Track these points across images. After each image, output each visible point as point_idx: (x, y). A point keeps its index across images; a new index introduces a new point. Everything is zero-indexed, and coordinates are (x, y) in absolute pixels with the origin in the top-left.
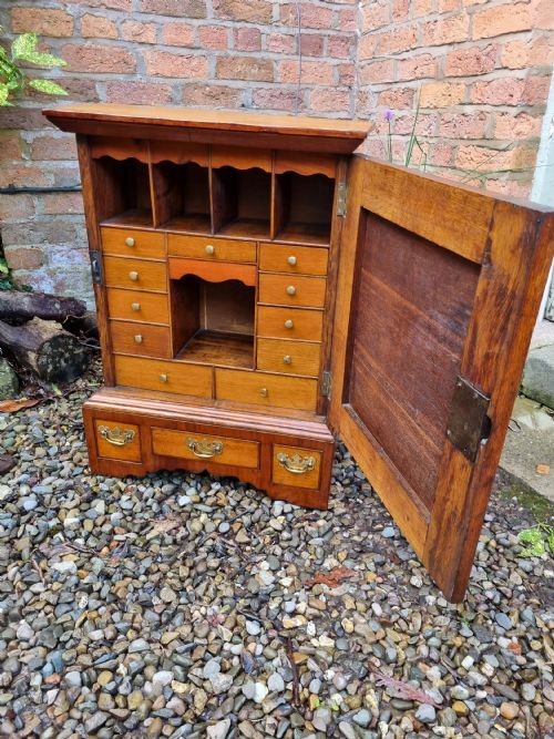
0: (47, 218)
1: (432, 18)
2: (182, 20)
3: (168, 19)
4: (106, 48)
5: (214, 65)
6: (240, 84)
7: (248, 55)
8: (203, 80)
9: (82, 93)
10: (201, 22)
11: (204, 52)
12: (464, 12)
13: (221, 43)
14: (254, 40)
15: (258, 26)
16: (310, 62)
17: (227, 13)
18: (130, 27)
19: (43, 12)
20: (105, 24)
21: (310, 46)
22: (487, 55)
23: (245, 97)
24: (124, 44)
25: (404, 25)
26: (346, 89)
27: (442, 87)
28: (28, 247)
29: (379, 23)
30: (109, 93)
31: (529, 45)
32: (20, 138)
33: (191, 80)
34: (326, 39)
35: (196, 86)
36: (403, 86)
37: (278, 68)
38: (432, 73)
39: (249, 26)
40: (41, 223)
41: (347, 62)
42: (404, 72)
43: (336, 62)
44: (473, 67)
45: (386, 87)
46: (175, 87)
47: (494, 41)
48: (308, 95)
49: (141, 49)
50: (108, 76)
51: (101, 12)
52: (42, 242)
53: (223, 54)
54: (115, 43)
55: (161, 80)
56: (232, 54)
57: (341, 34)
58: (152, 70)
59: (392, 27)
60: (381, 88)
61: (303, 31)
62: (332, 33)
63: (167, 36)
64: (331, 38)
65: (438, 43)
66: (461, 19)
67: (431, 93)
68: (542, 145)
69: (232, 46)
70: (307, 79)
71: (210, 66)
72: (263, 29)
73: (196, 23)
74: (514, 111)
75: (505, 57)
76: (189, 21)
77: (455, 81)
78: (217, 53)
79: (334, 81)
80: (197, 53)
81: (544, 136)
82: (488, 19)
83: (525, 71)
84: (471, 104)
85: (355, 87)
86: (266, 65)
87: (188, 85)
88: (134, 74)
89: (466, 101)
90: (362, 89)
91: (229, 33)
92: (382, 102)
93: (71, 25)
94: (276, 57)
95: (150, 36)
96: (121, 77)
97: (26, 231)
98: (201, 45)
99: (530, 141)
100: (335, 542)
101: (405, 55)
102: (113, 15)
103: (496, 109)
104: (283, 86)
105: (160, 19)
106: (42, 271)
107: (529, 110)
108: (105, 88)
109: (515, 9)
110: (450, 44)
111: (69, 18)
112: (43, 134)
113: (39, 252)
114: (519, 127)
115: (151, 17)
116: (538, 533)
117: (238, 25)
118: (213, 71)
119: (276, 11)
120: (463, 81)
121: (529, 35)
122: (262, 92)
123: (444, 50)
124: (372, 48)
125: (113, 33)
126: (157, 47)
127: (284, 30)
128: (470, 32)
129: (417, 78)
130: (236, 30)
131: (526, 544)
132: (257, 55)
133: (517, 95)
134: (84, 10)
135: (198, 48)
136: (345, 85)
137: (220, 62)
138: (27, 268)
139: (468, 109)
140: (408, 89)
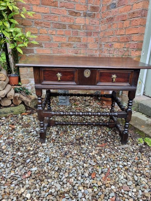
0: (30, 73)
1: (117, 29)
2: (61, 29)
3: (58, 29)
4: (45, 36)
5: (68, 39)
6: (73, 43)
7: (75, 36)
8: (65, 42)
9: (39, 45)
10: (65, 30)
11: (66, 36)
12: (124, 28)
13: (69, 34)
14: (77, 33)
15: (78, 30)
16: (89, 38)
17: (71, 28)
18: (50, 31)
19: (32, 28)
20: (45, 31)
21: (89, 34)
22: (129, 38)
23: (74, 46)
24: (48, 35)
25: (110, 30)
26: (97, 43)
27: (119, 44)
28: (26, 79)
29: (105, 29)
30: (45, 45)
31: (138, 36)
32: (26, 55)
33: (63, 42)
34: (92, 32)
35: (64, 43)
36: (110, 43)
37: (82, 39)
38: (117, 41)
39: (76, 30)
40: (29, 74)
41: (97, 37)
42: (110, 40)
43: (95, 37)
44: (126, 40)
45: (106, 43)
46: (59, 44)
47: (131, 35)
48: (88, 45)
49: (52, 36)
50: (45, 42)
51: (44, 28)
52: (29, 78)
53: (70, 36)
54: (47, 35)
55: (56, 42)
56: (72, 36)
57: (96, 31)
58: (54, 40)
59: (107, 30)
60: (105, 43)
61: (88, 31)
62: (94, 31)
63: (58, 33)
64: (94, 32)
65: (118, 34)
66: (123, 30)
67: (116, 45)
68: (141, 57)
69: (72, 35)
70: (88, 41)
71: (67, 39)
72: (79, 31)
73: (64, 30)
74: (135, 50)
75: (133, 38)
76: (63, 29)
77: (122, 43)
78: (68, 36)
79: (94, 41)
80: (64, 36)
81: (142, 55)
82: (129, 30)
83: (137, 42)
84: (126, 48)
85: (99, 43)
86: (79, 38)
87: (62, 43)
88: (50, 41)
89: (124, 47)
90: (101, 43)
91: (71, 32)
92: (105, 46)
93: (38, 31)
94: (81, 37)
95: (54, 33)
96: (48, 42)
97: (26, 76)
98: (65, 34)
99: (139, 56)
100: (99, 141)
101: (111, 37)
102: (47, 29)
103: (131, 49)
104: (83, 43)
105: (56, 29)
106: (29, 84)
107: (138, 50)
108: (44, 44)
109: (135, 29)
110: (121, 35)
111: (37, 30)
112: (31, 54)
113: (28, 80)
114: (136, 53)
115: (55, 29)
116: (142, 139)
117: (73, 30)
118: (68, 40)
119: (82, 27)
120: (124, 43)
121: (138, 34)
122: (78, 44)
123: (119, 36)
124: (103, 35)
125: (46, 33)
126: (56, 35)
127: (83, 31)
128: (125, 33)
129: (113, 42)
130: (73, 31)
131: (139, 141)
132: (77, 36)
133: (136, 47)
134: (41, 28)
135: (64, 35)
136: (97, 42)
137: (69, 38)
138: (25, 84)
139: (125, 49)
140: (111, 44)
